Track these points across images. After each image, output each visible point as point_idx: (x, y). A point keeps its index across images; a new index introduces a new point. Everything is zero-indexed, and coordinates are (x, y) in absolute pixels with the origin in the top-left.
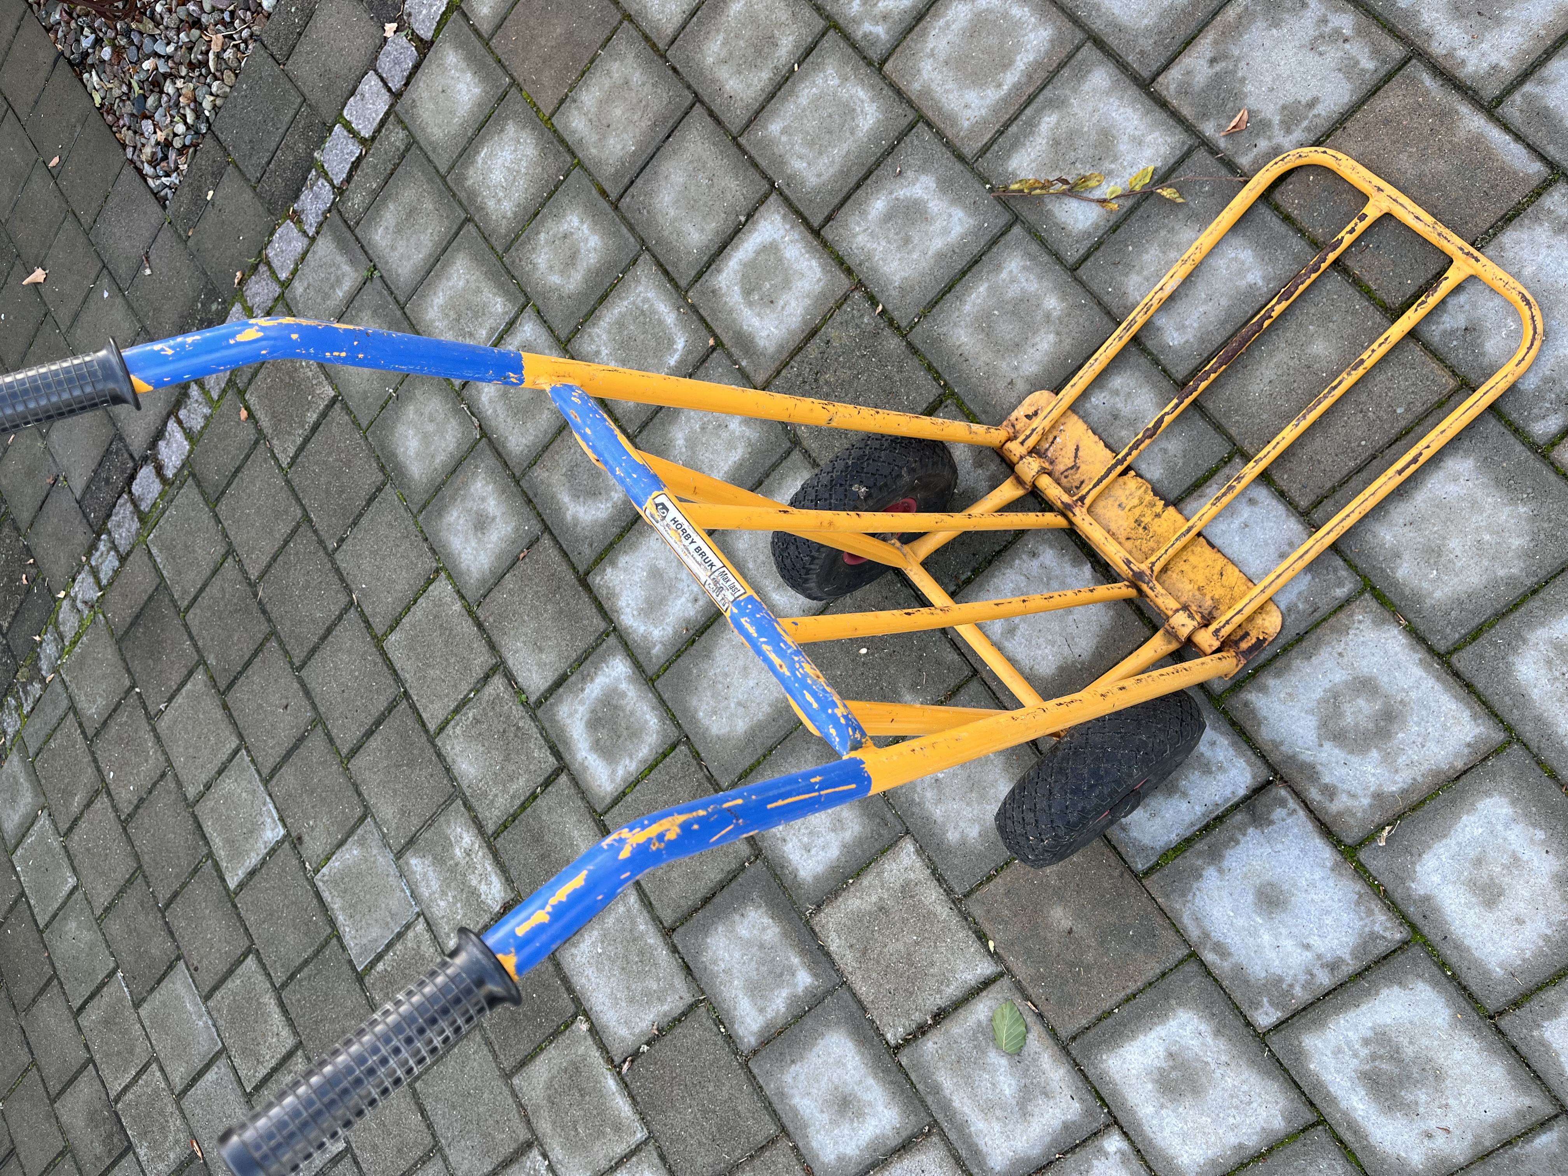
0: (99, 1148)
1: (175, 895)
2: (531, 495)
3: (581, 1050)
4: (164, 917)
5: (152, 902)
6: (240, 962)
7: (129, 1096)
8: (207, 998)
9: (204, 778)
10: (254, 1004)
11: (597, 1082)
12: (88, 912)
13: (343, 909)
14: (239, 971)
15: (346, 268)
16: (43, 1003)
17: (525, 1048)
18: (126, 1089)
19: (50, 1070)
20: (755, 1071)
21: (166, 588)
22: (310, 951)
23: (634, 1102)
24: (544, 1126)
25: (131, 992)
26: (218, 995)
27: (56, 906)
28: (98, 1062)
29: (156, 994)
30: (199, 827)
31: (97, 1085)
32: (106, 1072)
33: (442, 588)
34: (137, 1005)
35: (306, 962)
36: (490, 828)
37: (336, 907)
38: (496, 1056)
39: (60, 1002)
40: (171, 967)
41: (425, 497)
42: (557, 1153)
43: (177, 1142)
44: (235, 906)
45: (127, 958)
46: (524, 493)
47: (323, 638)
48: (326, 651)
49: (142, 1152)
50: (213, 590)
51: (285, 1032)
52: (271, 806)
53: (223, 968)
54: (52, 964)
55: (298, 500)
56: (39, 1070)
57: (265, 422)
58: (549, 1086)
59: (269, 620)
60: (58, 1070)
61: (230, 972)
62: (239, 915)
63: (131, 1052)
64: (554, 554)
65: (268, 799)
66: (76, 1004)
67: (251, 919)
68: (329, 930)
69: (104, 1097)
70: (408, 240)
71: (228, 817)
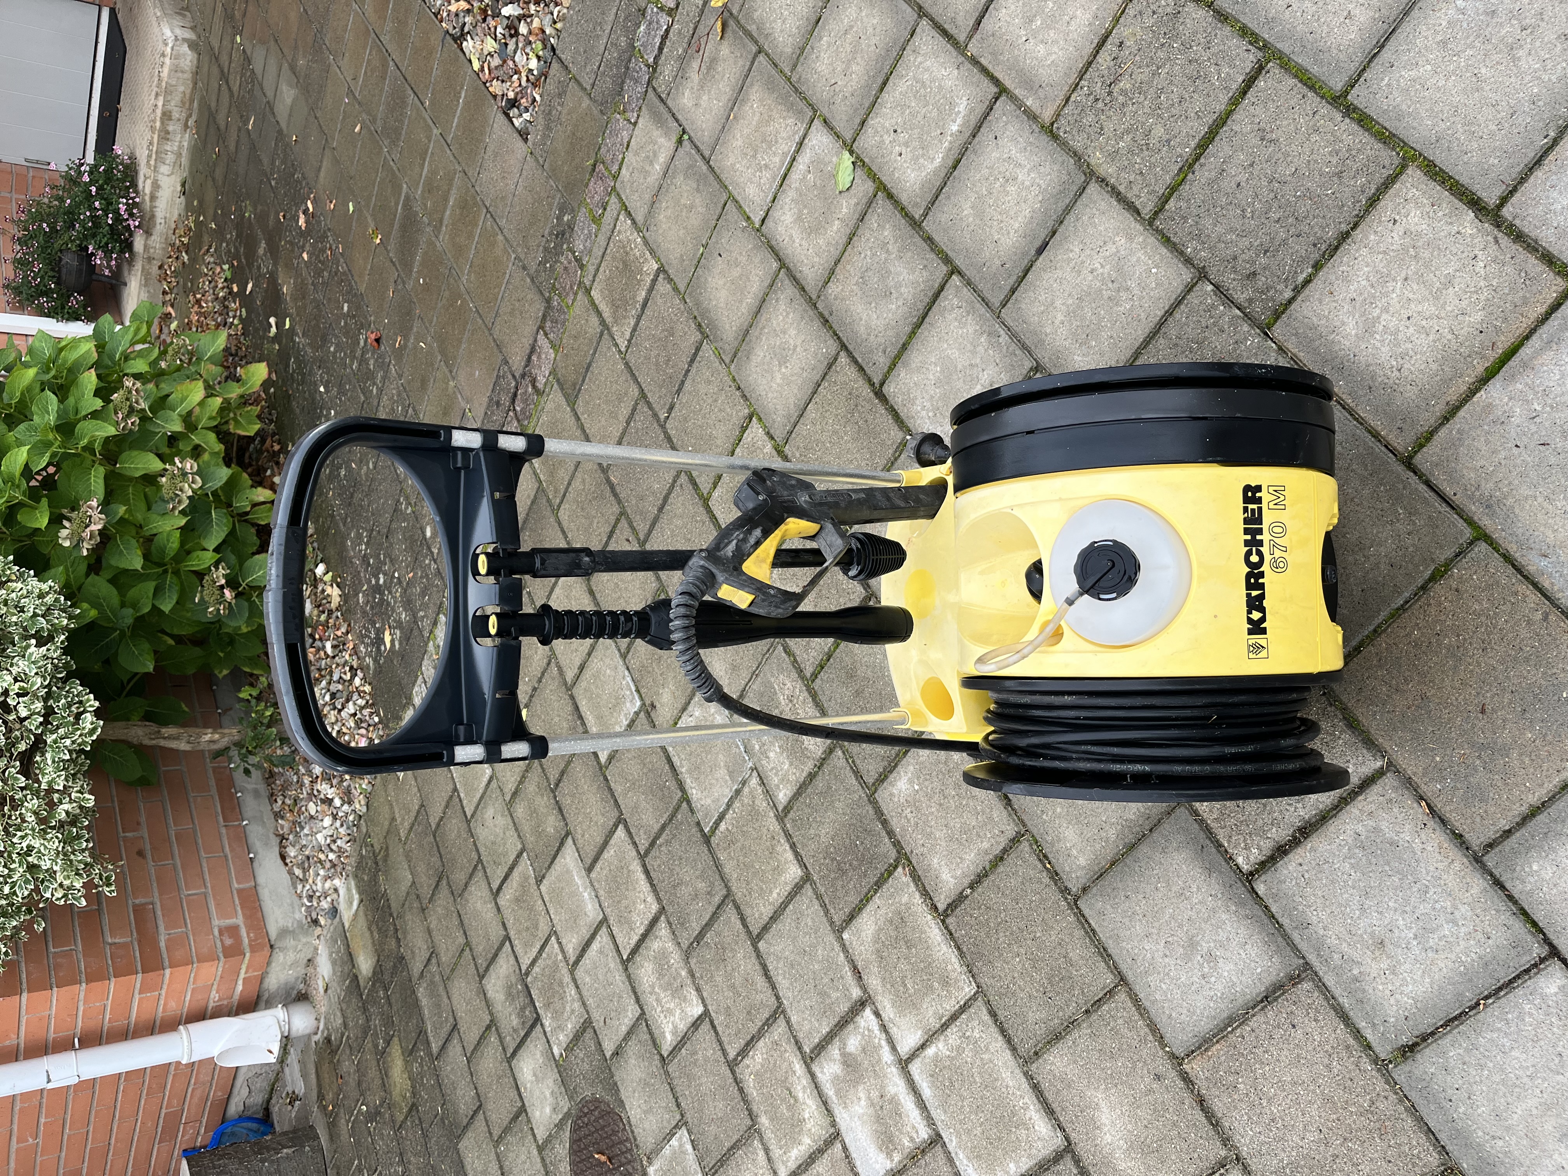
0: (515, 1021)
1: (563, 773)
2: (827, 316)
3: (905, 899)
4: (555, 797)
5: (546, 784)
6: (612, 833)
7: (536, 969)
8: (589, 870)
9: (578, 662)
10: (625, 871)
11: (923, 932)
12: (500, 798)
13: (689, 771)
14: (612, 842)
15: (662, 140)
16: (472, 888)
17: (853, 899)
18: (533, 963)
19: (479, 949)
20: (1087, 912)
21: (543, 491)
22: (666, 816)
23: (961, 954)
24: (874, 982)
25: (534, 870)
26: (598, 866)
27: (478, 796)
28: (512, 938)
29: (552, 870)
30: (577, 708)
31: (512, 960)
32: (519, 949)
33: (756, 432)
34: (539, 880)
35: (663, 828)
36: (808, 672)
37: (683, 770)
38: (827, 912)
39: (484, 884)
40: (562, 844)
41: (736, 344)
42: (888, 1012)
43: (573, 1011)
44: (606, 779)
45: (530, 839)
46: (821, 315)
47: (661, 509)
48: (664, 518)
49: (547, 1023)
50: (577, 484)
51: (651, 898)
52: (629, 679)
53: (599, 840)
54: (477, 851)
55: (636, 380)
56: (471, 949)
57: (607, 314)
58: (876, 939)
59: (619, 502)
60: (484, 950)
61: (605, 843)
62: (610, 789)
63: (536, 927)
64: (851, 372)
65: (627, 673)
66: (495, 886)
67: (618, 789)
68: (680, 794)
69: (517, 971)
70: (709, 92)
71: (598, 696)
